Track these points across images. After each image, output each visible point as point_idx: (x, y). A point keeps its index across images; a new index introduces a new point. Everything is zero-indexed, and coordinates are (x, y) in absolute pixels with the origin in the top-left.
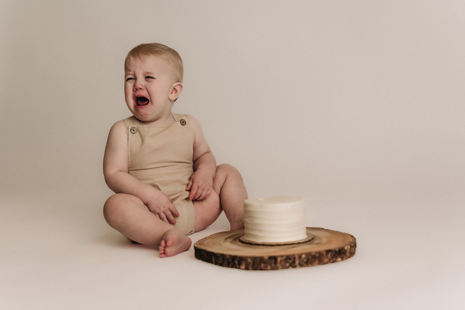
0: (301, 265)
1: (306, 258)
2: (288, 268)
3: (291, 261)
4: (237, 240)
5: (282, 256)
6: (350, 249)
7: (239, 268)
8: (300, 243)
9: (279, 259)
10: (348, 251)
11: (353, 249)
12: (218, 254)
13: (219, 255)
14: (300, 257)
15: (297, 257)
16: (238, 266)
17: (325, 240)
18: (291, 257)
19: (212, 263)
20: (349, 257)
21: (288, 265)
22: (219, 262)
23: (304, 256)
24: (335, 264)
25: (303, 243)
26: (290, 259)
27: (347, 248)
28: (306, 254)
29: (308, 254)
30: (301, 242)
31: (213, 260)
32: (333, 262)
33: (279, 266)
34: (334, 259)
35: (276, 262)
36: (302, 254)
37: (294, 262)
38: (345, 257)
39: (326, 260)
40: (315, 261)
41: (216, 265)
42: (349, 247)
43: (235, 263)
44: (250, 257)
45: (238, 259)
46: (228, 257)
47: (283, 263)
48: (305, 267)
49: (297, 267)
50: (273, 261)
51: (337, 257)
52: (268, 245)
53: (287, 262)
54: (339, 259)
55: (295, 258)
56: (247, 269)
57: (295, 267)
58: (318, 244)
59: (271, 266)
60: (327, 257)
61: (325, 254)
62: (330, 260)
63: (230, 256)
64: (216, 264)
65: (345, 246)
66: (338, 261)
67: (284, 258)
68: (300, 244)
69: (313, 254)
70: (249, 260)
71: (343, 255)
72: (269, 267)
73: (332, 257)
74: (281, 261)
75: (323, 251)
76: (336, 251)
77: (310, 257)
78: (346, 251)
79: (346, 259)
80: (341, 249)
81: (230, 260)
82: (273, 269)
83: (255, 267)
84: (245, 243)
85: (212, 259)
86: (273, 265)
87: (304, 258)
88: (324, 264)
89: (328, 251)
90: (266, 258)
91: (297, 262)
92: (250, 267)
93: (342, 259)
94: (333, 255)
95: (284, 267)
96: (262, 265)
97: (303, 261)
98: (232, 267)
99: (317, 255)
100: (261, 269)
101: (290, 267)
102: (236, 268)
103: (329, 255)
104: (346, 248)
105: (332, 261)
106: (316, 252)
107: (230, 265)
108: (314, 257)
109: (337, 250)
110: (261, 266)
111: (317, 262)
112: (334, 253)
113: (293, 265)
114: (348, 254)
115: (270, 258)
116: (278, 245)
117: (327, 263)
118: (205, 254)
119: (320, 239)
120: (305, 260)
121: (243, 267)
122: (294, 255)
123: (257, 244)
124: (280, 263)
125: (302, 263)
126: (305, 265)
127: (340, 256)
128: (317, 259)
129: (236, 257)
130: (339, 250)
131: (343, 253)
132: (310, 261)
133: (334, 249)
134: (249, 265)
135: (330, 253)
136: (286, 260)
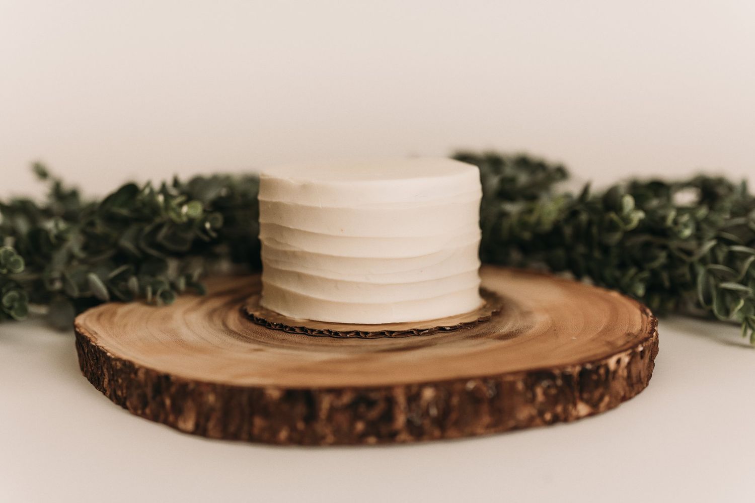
0: (417, 433)
1: (436, 401)
2: (360, 439)
3: (374, 414)
5: (337, 391)
6: (630, 366)
7: (174, 426)
8: (442, 329)
9: (326, 403)
10: (623, 372)
11: (641, 365)
14: (414, 395)
15: (401, 398)
16: (171, 418)
17: (540, 321)
18: (373, 396)
20: (625, 399)
21: (360, 426)
23: (428, 394)
25: (454, 329)
26: (371, 404)
27: (619, 362)
28: (435, 384)
29: (445, 387)
30: (447, 324)
32: (556, 420)
33: (321, 427)
34: (559, 409)
35: (311, 416)
36: (423, 385)
37: (388, 416)
38: (606, 402)
39: (524, 413)
40: (477, 414)
42: (625, 359)
43: (163, 404)
44: (213, 387)
47: (342, 419)
48: (431, 437)
49: (399, 439)
50: (300, 409)
51: (570, 401)
52: (321, 333)
53: (357, 417)
54: (583, 409)
55: (390, 401)
56: (200, 431)
59: (293, 429)
60: (530, 401)
61: (520, 386)
62: (541, 413)
65: (610, 356)
66: (578, 418)
67: (346, 399)
69: (471, 385)
70: (211, 399)
71: (597, 394)
72: (283, 434)
73: (552, 401)
74: (333, 410)
76: (567, 378)
77: (456, 400)
78: (611, 375)
79: (610, 407)
80: (590, 366)
81: (149, 391)
82: (299, 440)
83: (232, 428)
85: (103, 376)
86: (301, 425)
87: (431, 403)
89: (535, 376)
90: (275, 394)
91: (401, 420)
92: (212, 427)
93: (595, 407)
94: (554, 392)
96: (258, 422)
97: (426, 413)
98: (155, 418)
99: (489, 392)
100: (254, 439)
101: (372, 440)
102: (166, 422)
103: (538, 390)
104: (612, 363)
107: (148, 411)
108: (474, 399)
109: (575, 370)
110: (251, 424)
111: (486, 419)
112: (559, 382)
113: (382, 433)
114: (619, 386)
115: (291, 395)
116: (360, 334)
117: (528, 424)
119: (526, 314)
120: (434, 412)
121: (189, 423)
122: (388, 389)
123: (286, 328)
124: (330, 418)
125: (418, 421)
126: (437, 433)
127: (585, 396)
128: (485, 408)
129: (166, 378)
130: (584, 373)
131: (597, 384)
132: (454, 416)
133: (562, 367)
134: (208, 419)
135: (545, 383)
136: (353, 407)
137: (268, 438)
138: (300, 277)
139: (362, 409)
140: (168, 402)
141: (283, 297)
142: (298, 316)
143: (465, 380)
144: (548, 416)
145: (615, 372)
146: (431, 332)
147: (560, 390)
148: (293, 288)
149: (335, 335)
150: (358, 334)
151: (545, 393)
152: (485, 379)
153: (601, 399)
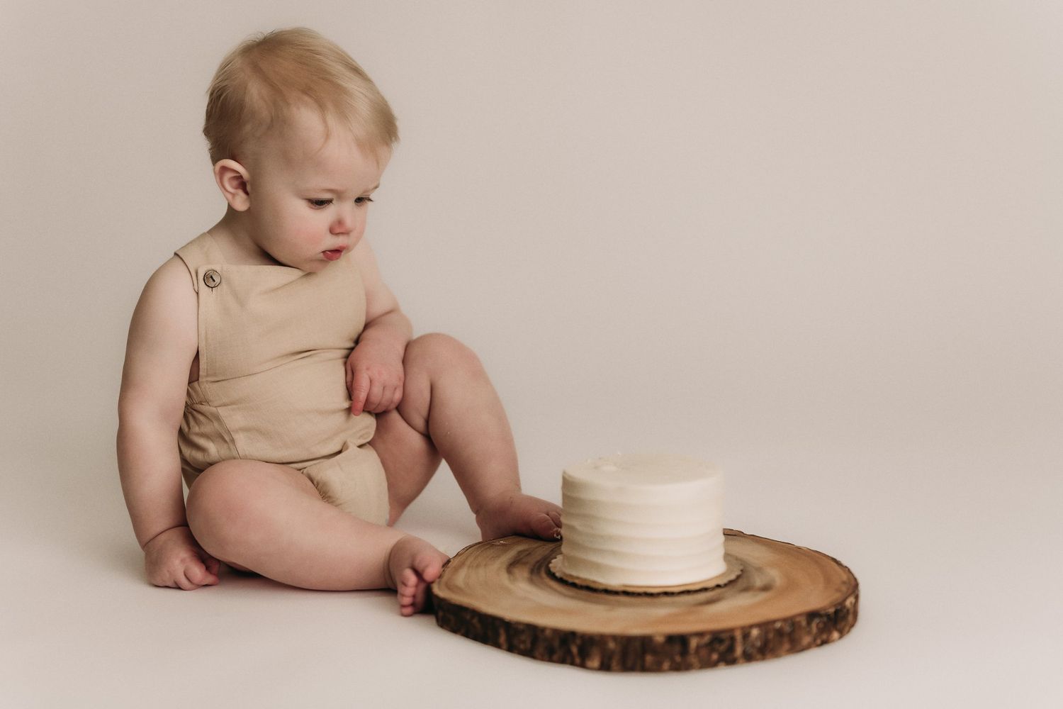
0: (748, 658)
1: (759, 637)
2: (714, 665)
3: (722, 648)
4: (544, 575)
5: (700, 634)
6: (855, 604)
7: (583, 665)
8: (718, 586)
9: (694, 643)
10: (851, 611)
12: (518, 623)
13: (521, 627)
14: (746, 634)
15: (738, 635)
16: (577, 660)
18: (724, 636)
19: (497, 645)
21: (715, 657)
22: (522, 646)
23: (755, 632)
24: (826, 649)
25: (726, 585)
26: (721, 641)
27: (851, 603)
28: (759, 625)
29: (764, 626)
30: (721, 582)
31: (502, 639)
32: (824, 642)
33: (693, 659)
34: (824, 637)
35: (684, 651)
36: (751, 626)
37: (731, 649)
39: (806, 640)
40: (782, 643)
41: (508, 653)
43: (569, 652)
44: (615, 638)
45: (578, 642)
46: (548, 633)
47: (704, 652)
48: (756, 660)
49: (738, 663)
50: (677, 648)
51: (830, 632)
53: (712, 650)
54: (836, 635)
55: (733, 639)
56: (605, 667)
57: (732, 661)
58: (766, 588)
59: (673, 660)
60: (809, 633)
61: (804, 623)
62: (815, 640)
63: (556, 632)
64: (511, 649)
65: (845, 600)
66: (833, 641)
67: (707, 639)
69: (778, 625)
70: (612, 645)
71: (843, 624)
72: (666, 665)
73: (820, 631)
74: (698, 648)
75: (800, 615)
76: (828, 616)
77: (771, 636)
78: (848, 610)
79: (849, 631)
80: (839, 608)
81: (556, 643)
82: (677, 668)
83: (629, 664)
84: (574, 585)
85: (497, 635)
86: (678, 659)
87: (757, 638)
88: (802, 650)
89: (812, 615)
90: (660, 639)
91: (739, 650)
92: (614, 664)
93: (842, 634)
94: (821, 625)
95: (708, 664)
96: (649, 659)
97: (753, 646)
98: (562, 661)
99: (788, 628)
100: (645, 670)
101: (721, 664)
102: (573, 664)
103: (814, 626)
104: (848, 603)
107: (555, 657)
108: (780, 633)
109: (832, 611)
110: (643, 660)
111: (787, 646)
112: (825, 619)
113: (728, 658)
114: (851, 618)
115: (671, 639)
116: (668, 594)
117: (808, 647)
118: (475, 621)
119: (759, 569)
120: (758, 644)
121: (595, 663)
122: (732, 630)
124: (696, 653)
125: (750, 650)
126: (759, 656)
127: (838, 627)
128: (786, 639)
129: (573, 634)
130: (836, 612)
131: (842, 618)
132: (769, 646)
133: (824, 608)
134: (610, 658)
135: (816, 621)
136: (711, 643)
137: (656, 668)
139: (717, 646)
140: (574, 650)
143: (774, 621)
144: (819, 642)
147: (825, 623)
150: (666, 594)
151: (817, 625)
152: (785, 620)
153: (843, 629)
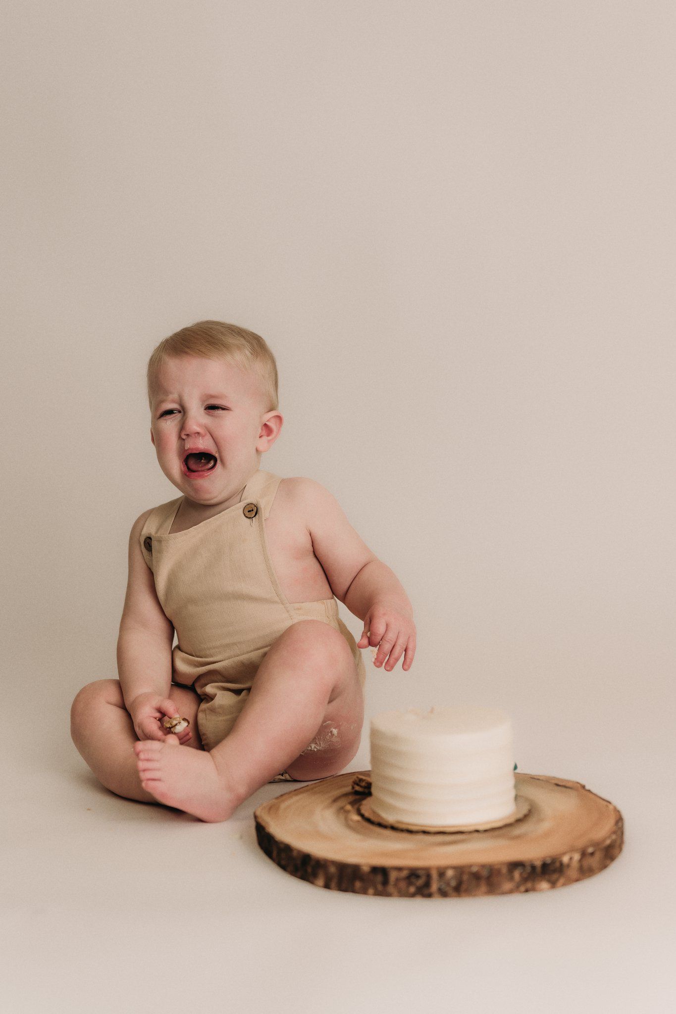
0: (444, 894)
1: (455, 877)
2: (413, 895)
3: (420, 882)
5: (399, 869)
6: (580, 861)
7: (312, 882)
9: (393, 876)
10: (575, 863)
11: (591, 861)
12: (282, 843)
13: (282, 846)
14: (442, 873)
15: (434, 874)
16: (311, 878)
17: (545, 827)
18: (421, 873)
19: (273, 859)
20: (577, 880)
21: (412, 889)
22: (283, 862)
23: (450, 873)
24: (531, 896)
26: (418, 877)
27: (571, 859)
28: (455, 868)
29: (460, 870)
30: (481, 828)
32: (527, 891)
33: (391, 888)
34: (529, 885)
35: (385, 882)
36: (447, 868)
37: (427, 884)
38: (562, 881)
39: (508, 886)
40: (477, 885)
42: (577, 857)
43: (306, 870)
44: (334, 863)
45: (312, 863)
46: (295, 854)
47: (403, 885)
48: (452, 897)
49: (432, 897)
50: (379, 878)
51: (536, 880)
53: (410, 884)
54: (544, 885)
55: (429, 876)
56: (327, 886)
57: (429, 896)
59: (376, 889)
60: (511, 878)
61: (504, 870)
62: (518, 886)
63: (300, 853)
64: (279, 864)
65: (564, 854)
66: (541, 890)
67: (405, 873)
68: (476, 835)
69: (475, 869)
70: (332, 870)
71: (555, 876)
72: (371, 891)
73: (525, 880)
74: (397, 880)
75: (503, 864)
76: (533, 867)
77: (465, 876)
78: (564, 866)
79: (564, 885)
80: (549, 861)
81: (299, 862)
82: (378, 893)
83: (343, 884)
85: (272, 851)
86: (380, 887)
87: (452, 878)
88: (504, 893)
89: (514, 865)
90: (366, 869)
91: (434, 887)
92: (333, 884)
93: (553, 884)
94: (525, 875)
95: (404, 894)
96: (358, 884)
97: (448, 884)
98: (302, 877)
99: (485, 873)
100: (354, 891)
101: (418, 895)
102: (307, 879)
103: (517, 875)
104: (565, 859)
105: (522, 888)
106: (483, 866)
107: (299, 873)
108: (476, 877)
109: (538, 863)
110: (353, 885)
111: (484, 888)
112: (529, 869)
113: (424, 891)
114: (573, 873)
115: (375, 870)
116: (425, 832)
117: (511, 892)
119: (540, 821)
120: (453, 883)
121: (321, 882)
122: (427, 869)
123: (382, 825)
124: (396, 885)
125: (443, 886)
127: (547, 877)
128: (482, 882)
129: (309, 856)
130: (545, 864)
131: (554, 871)
132: (464, 886)
133: (530, 861)
134: (331, 878)
135: (519, 870)
136: (408, 878)
137: (364, 891)
138: (392, 794)
139: (413, 880)
140: (309, 870)
141: (382, 804)
142: (390, 818)
143: (471, 866)
145: (568, 866)
146: (470, 832)
147: (529, 873)
148: (390, 800)
149: (410, 832)
151: (521, 874)
153: (557, 880)
